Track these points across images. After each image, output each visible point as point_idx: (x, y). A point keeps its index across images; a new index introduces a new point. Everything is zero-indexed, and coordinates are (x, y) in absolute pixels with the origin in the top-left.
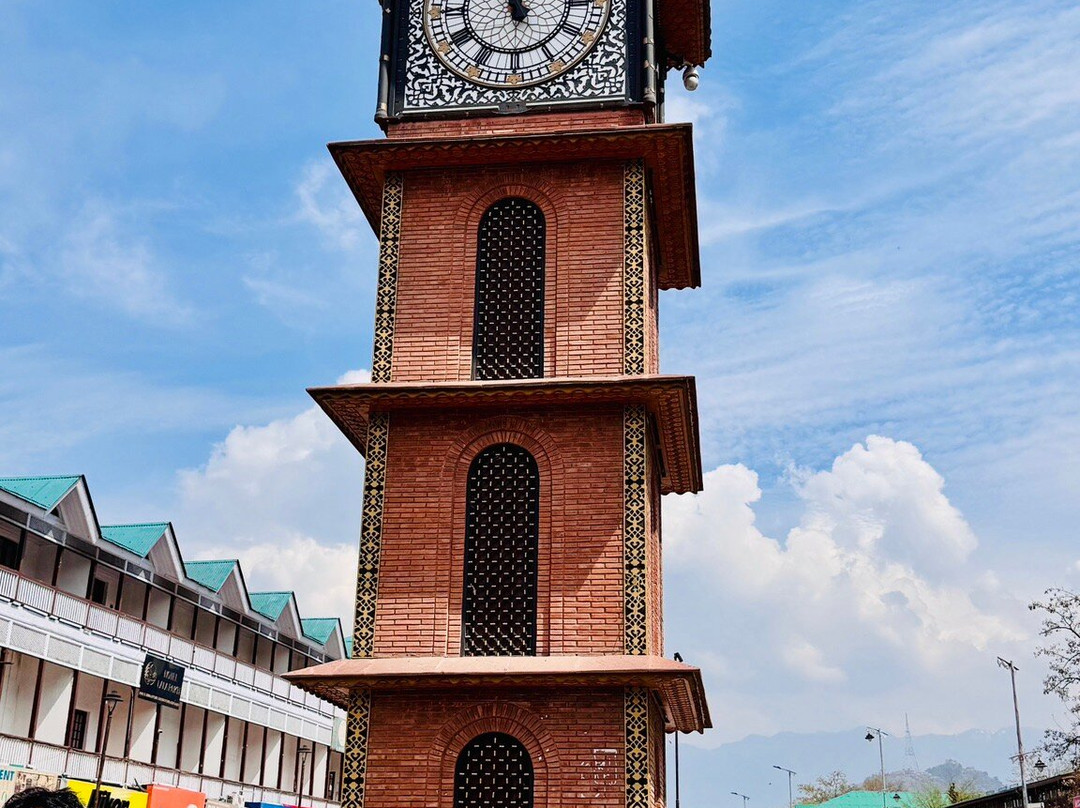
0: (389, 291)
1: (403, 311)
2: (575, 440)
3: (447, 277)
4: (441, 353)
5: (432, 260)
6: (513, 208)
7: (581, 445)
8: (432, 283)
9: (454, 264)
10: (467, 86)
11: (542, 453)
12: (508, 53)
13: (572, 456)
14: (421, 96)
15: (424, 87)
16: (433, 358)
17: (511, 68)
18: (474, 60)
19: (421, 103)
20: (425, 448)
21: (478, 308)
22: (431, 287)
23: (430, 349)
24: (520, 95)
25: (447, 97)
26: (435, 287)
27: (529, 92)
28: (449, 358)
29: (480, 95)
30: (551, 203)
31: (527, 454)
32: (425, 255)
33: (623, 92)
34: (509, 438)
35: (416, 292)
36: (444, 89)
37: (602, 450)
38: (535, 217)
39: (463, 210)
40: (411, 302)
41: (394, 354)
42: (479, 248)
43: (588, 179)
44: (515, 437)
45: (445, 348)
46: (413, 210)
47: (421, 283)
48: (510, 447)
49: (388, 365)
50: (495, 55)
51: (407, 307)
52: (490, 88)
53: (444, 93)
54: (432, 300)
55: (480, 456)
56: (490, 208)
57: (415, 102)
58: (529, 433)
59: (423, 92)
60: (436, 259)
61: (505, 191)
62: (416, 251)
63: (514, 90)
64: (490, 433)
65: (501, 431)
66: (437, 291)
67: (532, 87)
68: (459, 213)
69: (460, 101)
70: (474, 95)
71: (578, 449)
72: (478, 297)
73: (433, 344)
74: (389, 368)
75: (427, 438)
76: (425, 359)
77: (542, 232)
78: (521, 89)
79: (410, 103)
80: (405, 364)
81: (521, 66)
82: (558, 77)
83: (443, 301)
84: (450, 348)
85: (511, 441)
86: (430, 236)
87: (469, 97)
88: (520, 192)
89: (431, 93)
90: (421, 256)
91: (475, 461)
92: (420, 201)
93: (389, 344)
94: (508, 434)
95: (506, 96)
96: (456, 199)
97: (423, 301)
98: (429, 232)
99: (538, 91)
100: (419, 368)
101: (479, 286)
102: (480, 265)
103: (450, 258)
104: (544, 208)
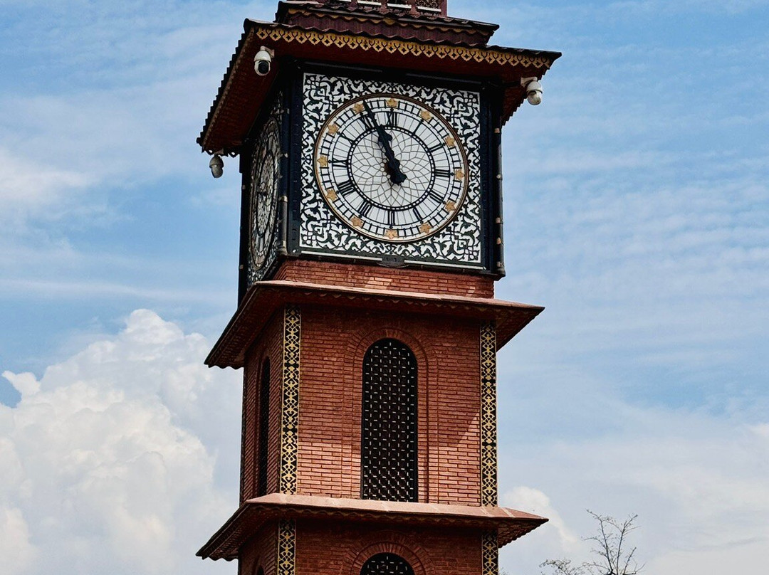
0: (293, 412)
1: (304, 431)
2: (444, 556)
3: (340, 405)
4: (337, 471)
5: (326, 387)
6: (390, 348)
7: (449, 560)
8: (327, 408)
9: (345, 393)
10: (352, 234)
11: (418, 564)
12: (386, 209)
13: (444, 569)
14: (314, 238)
15: (316, 229)
16: (331, 475)
17: (388, 224)
18: (358, 211)
19: (314, 243)
20: (326, 553)
21: (364, 434)
22: (326, 412)
23: (328, 466)
24: (396, 250)
25: (336, 242)
26: (331, 412)
27: (404, 248)
28: (343, 476)
29: (364, 244)
30: (422, 349)
31: (406, 563)
32: (321, 383)
33: (479, 261)
34: (391, 549)
35: (314, 415)
36: (333, 234)
37: (465, 566)
38: (408, 359)
39: (351, 346)
40: (310, 423)
41: (298, 469)
42: (364, 381)
43: (453, 333)
44: (396, 549)
45: (340, 467)
46: (310, 341)
47: (318, 407)
48: (393, 557)
49: (294, 478)
50: (375, 210)
51: (308, 427)
52: (371, 239)
53: (333, 237)
54: (329, 423)
55: (369, 562)
56: (372, 347)
57: (309, 242)
58: (408, 546)
59: (315, 233)
60: (330, 388)
61: (384, 333)
62: (314, 378)
63: (391, 244)
64: (378, 544)
65: (385, 543)
66: (332, 416)
67: (406, 244)
68: (348, 349)
69: (347, 247)
70: (358, 243)
71: (447, 563)
72: (364, 424)
73: (330, 462)
74: (295, 481)
75: (327, 544)
76: (324, 475)
77: (415, 373)
78: (397, 244)
79: (304, 242)
80: (307, 478)
81: (397, 224)
82: (427, 239)
83: (337, 425)
84: (344, 468)
85: (393, 552)
86: (325, 366)
87: (354, 244)
88: (397, 336)
89: (322, 236)
90: (318, 383)
91: (364, 567)
92: (315, 333)
93: (294, 460)
94: (391, 546)
95: (385, 249)
96: (347, 335)
97: (320, 424)
98: (324, 362)
99: (410, 248)
100: (319, 483)
101: (365, 415)
102: (365, 397)
103: (341, 388)
104: (417, 352)
